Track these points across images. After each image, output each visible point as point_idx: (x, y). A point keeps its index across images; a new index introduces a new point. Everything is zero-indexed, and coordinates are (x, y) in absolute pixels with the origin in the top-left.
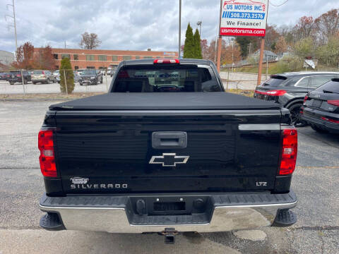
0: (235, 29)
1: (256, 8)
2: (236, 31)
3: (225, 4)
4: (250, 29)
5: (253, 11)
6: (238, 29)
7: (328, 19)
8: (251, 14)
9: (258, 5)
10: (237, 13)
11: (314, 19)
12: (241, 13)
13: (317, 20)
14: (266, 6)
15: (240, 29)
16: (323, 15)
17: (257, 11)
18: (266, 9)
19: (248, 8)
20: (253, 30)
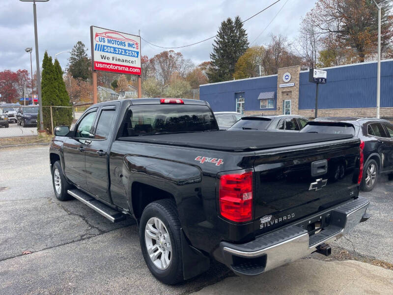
0: (110, 64)
1: (130, 45)
2: (112, 67)
3: (97, 35)
4: (126, 66)
5: (127, 48)
6: (113, 65)
7: (161, 60)
8: (125, 50)
9: (131, 43)
10: (111, 47)
11: (149, 58)
12: (115, 48)
13: (152, 61)
14: (139, 45)
15: (116, 65)
16: (157, 56)
17: (130, 49)
18: (139, 47)
19: (121, 44)
20: (129, 67)
